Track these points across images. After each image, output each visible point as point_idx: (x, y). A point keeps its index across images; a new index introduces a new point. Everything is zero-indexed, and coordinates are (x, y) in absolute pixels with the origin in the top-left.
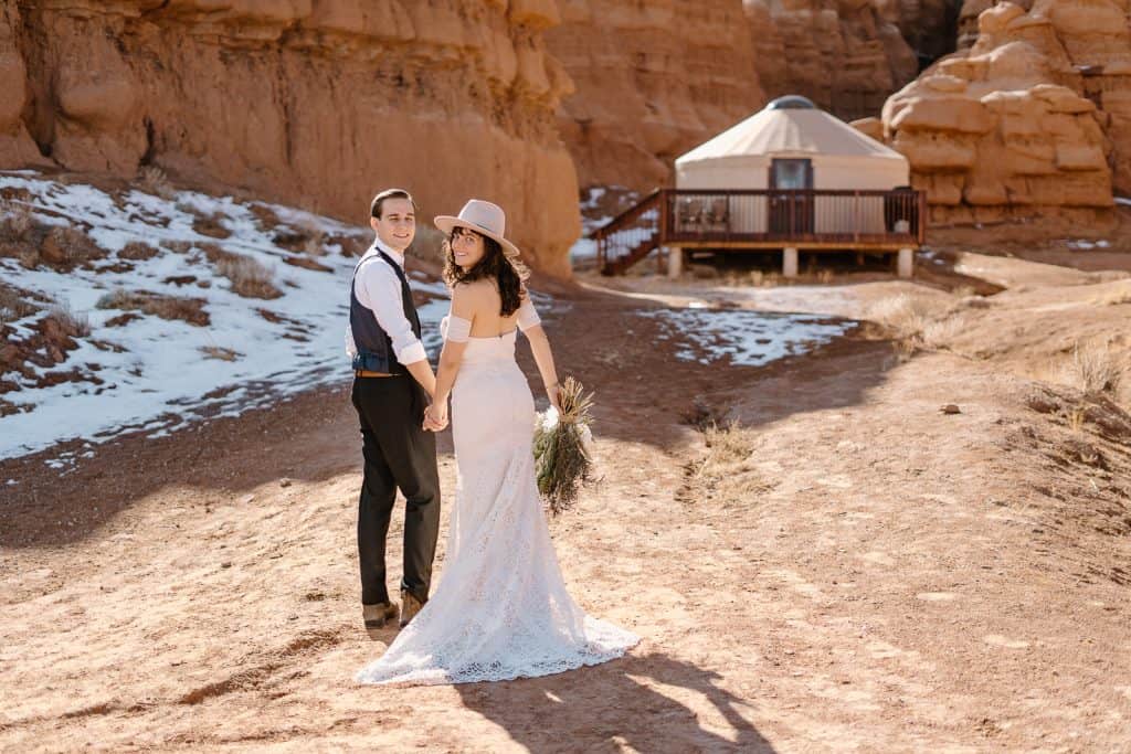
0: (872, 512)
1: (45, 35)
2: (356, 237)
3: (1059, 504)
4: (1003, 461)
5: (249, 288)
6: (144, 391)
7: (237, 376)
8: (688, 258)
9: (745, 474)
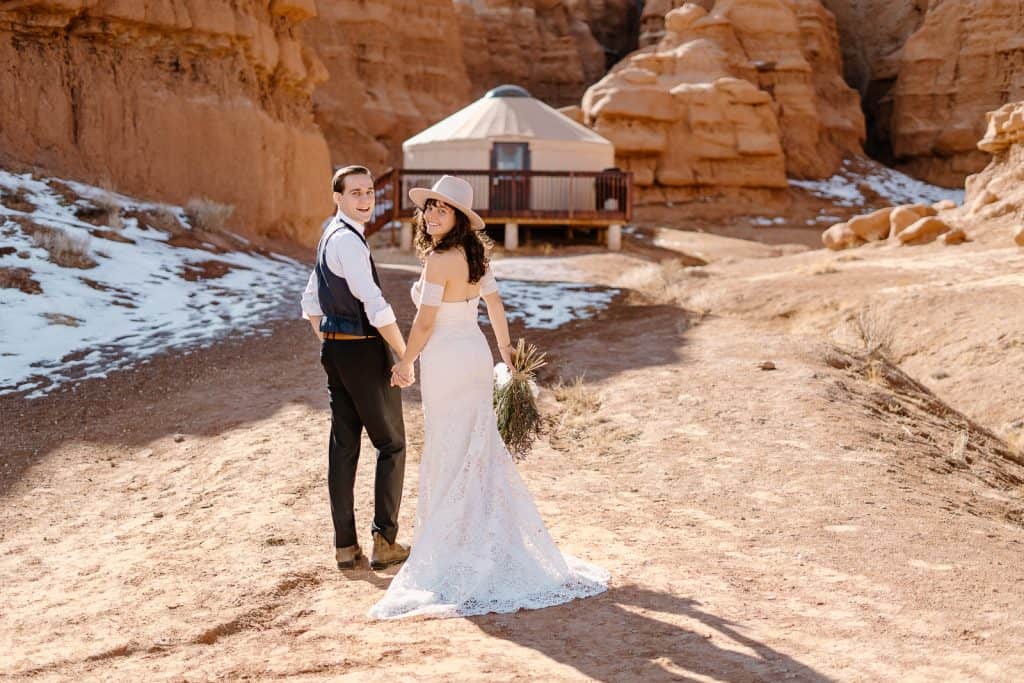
0: (738, 457)
2: (150, 211)
3: (893, 448)
5: (67, 258)
6: (4, 355)
7: (84, 340)
9: (603, 425)
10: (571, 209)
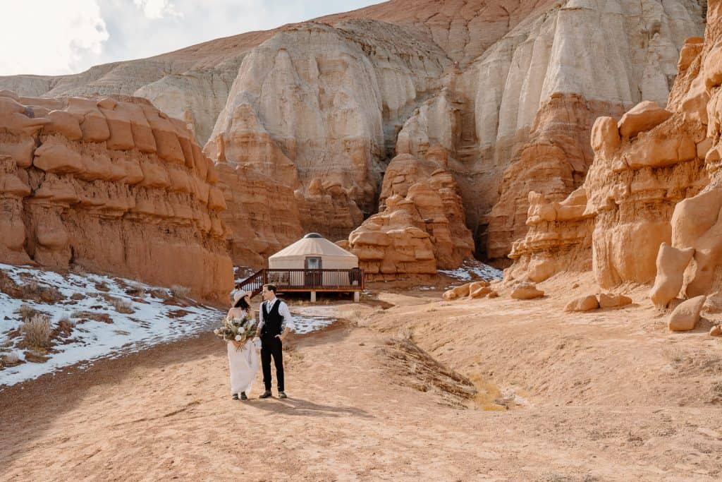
0: (338, 371)
1: (31, 214)
2: (156, 290)
3: (389, 368)
4: (375, 358)
5: (123, 310)
7: (130, 340)
9: (303, 363)
10: (338, 285)
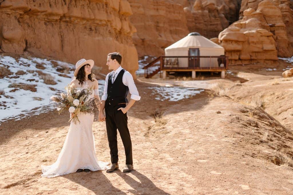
3: (242, 137)
4: (229, 126)
5: (48, 82)
6: (16, 108)
7: (41, 104)
8: (168, 73)
9: (163, 129)
10: (210, 67)
